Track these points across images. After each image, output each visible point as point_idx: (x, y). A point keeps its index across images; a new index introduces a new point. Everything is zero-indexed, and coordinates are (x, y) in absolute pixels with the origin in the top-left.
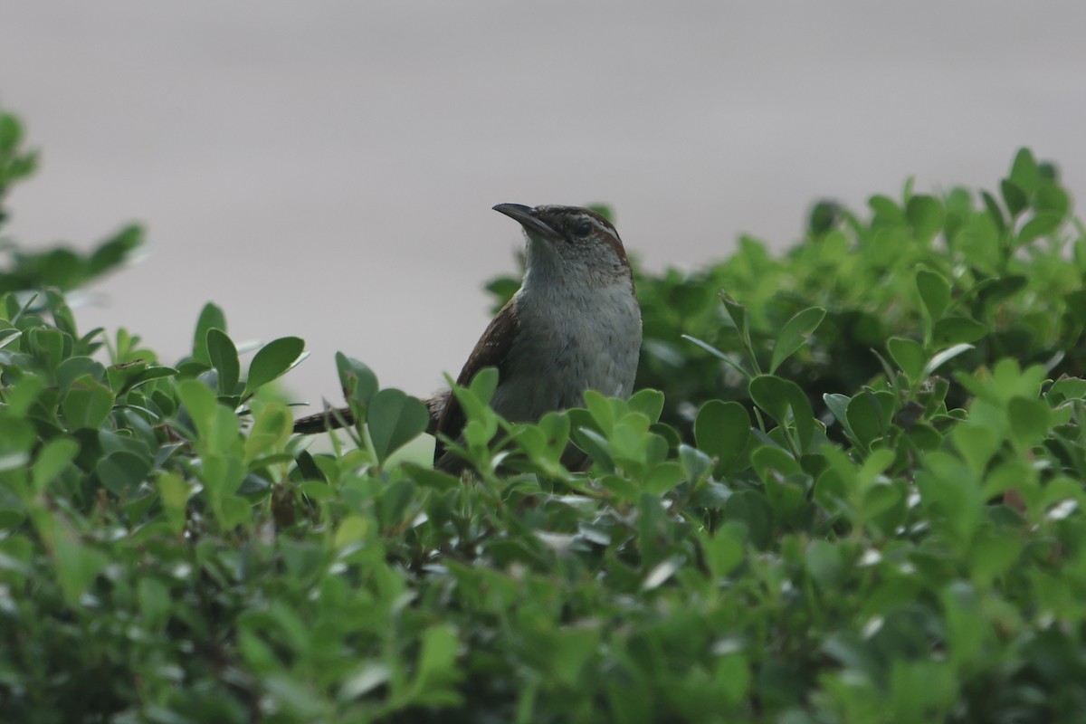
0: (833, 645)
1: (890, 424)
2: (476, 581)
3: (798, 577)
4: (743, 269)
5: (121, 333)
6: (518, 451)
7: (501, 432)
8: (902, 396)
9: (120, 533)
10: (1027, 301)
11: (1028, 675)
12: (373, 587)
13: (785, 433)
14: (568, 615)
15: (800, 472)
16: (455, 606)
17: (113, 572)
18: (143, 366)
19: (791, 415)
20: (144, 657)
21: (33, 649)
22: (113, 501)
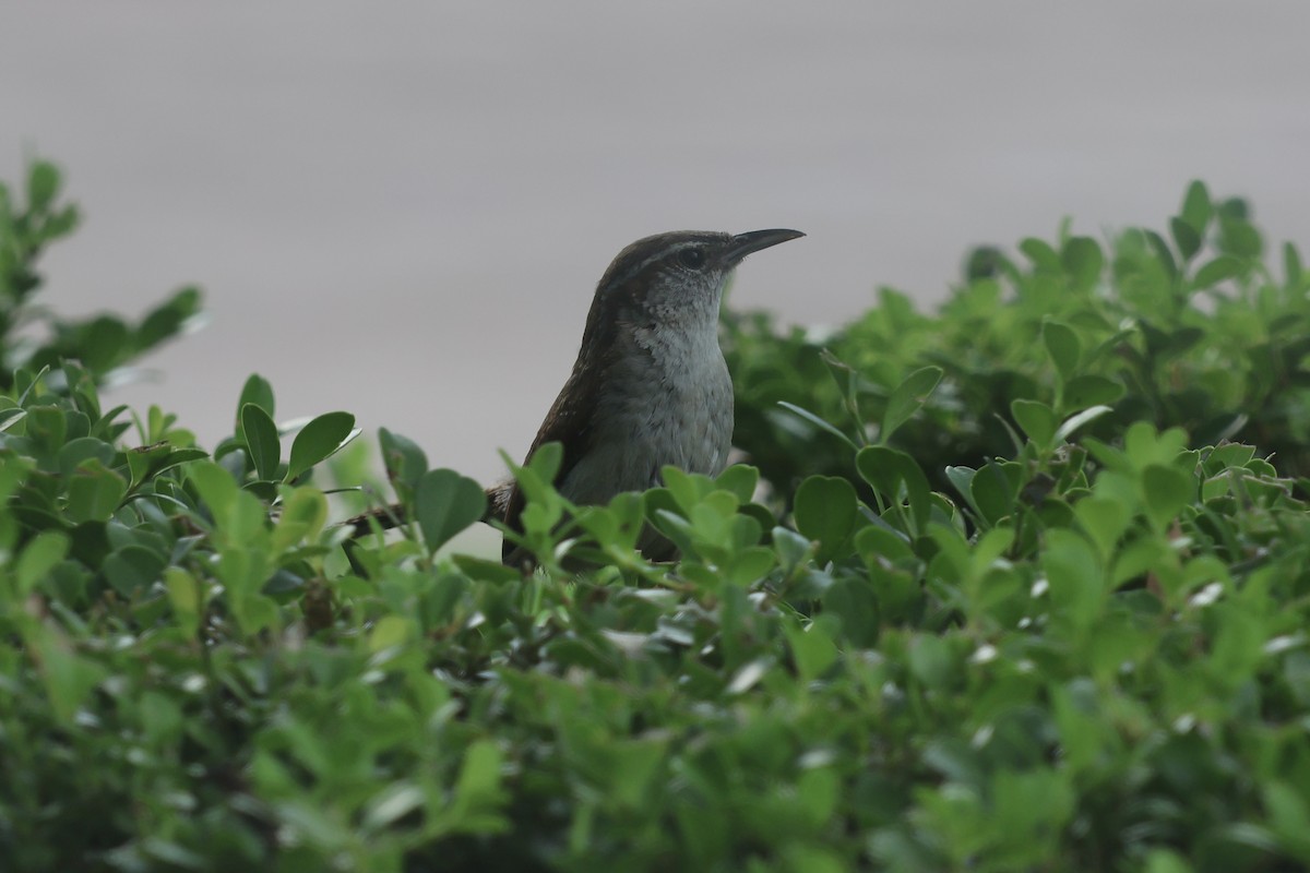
0: (935, 755)
1: (1016, 499)
2: (532, 689)
3: (902, 677)
4: (883, 328)
5: (153, 412)
6: (585, 538)
7: (566, 516)
8: (1031, 468)
9: (126, 641)
10: (1209, 358)
11: (1157, 786)
12: (412, 699)
13: (898, 512)
14: (639, 725)
15: (911, 557)
16: (508, 718)
17: (114, 686)
18: (169, 448)
19: (905, 492)
20: (149, 784)
21: (23, 778)
22: (122, 603)
